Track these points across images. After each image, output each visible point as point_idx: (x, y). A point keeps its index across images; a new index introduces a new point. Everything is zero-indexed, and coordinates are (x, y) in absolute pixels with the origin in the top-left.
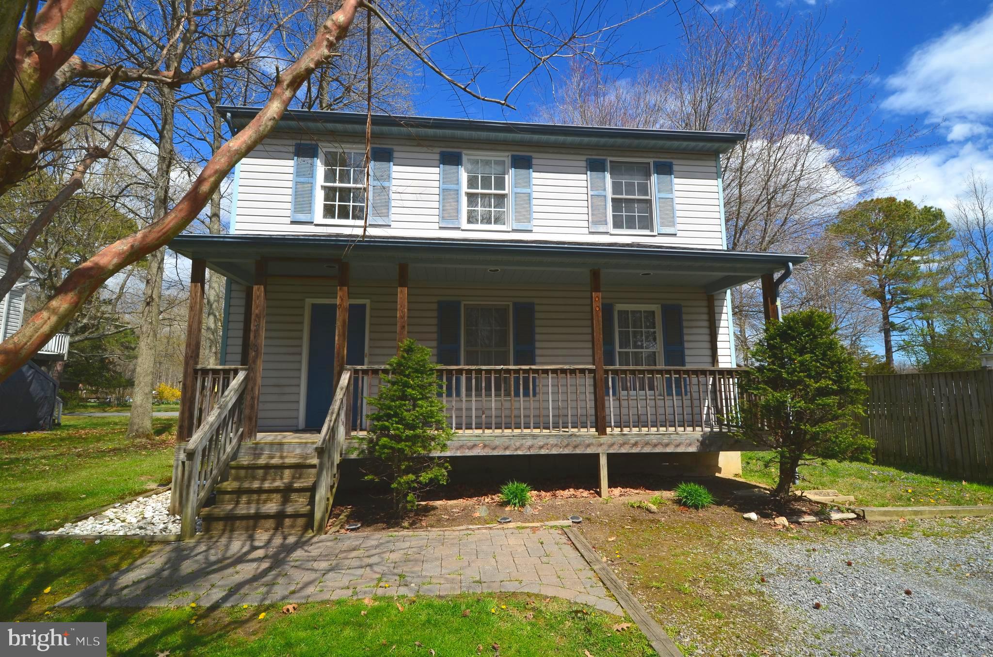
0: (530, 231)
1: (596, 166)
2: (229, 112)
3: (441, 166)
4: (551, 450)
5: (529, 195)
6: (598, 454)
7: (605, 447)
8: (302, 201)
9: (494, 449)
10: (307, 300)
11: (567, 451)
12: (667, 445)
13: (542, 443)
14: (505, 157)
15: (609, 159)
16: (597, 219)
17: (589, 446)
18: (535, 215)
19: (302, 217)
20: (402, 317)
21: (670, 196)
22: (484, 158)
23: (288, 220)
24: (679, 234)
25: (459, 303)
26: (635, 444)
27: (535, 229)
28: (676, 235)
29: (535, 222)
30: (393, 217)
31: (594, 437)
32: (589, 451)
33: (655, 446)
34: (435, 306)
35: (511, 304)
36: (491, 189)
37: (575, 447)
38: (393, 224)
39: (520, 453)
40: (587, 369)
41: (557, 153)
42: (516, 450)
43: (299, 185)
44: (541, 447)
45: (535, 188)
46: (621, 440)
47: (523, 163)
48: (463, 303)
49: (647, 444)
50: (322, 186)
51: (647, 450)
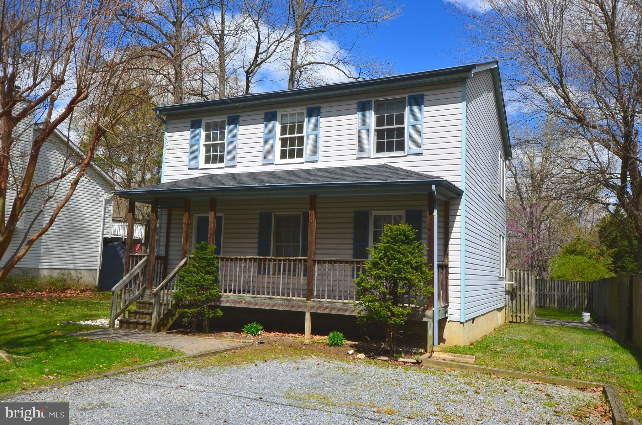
0: (317, 161)
1: (363, 107)
2: (158, 110)
3: (265, 122)
4: (279, 307)
5: (317, 135)
6: (305, 312)
7: (309, 308)
8: (194, 156)
9: (250, 304)
10: (195, 214)
11: (287, 309)
12: (346, 310)
13: (274, 303)
14: (304, 110)
15: (373, 100)
16: (363, 148)
17: (300, 306)
18: (320, 149)
19: (193, 165)
20: (211, 229)
21: (419, 123)
22: (291, 112)
23: (187, 168)
24: (425, 152)
25: (271, 214)
26: (326, 308)
27: (320, 159)
28: (422, 153)
29: (320, 154)
30: (238, 160)
31: (303, 301)
32: (299, 310)
33: (339, 310)
34: (258, 216)
35: (301, 213)
36: (295, 134)
37: (292, 307)
38: (238, 165)
39: (263, 308)
40: (303, 259)
41: (337, 101)
42: (261, 306)
43: (192, 146)
44: (274, 305)
45: (321, 130)
46: (318, 305)
47: (314, 113)
48: (273, 214)
49: (334, 308)
50: (204, 145)
51: (333, 312)
